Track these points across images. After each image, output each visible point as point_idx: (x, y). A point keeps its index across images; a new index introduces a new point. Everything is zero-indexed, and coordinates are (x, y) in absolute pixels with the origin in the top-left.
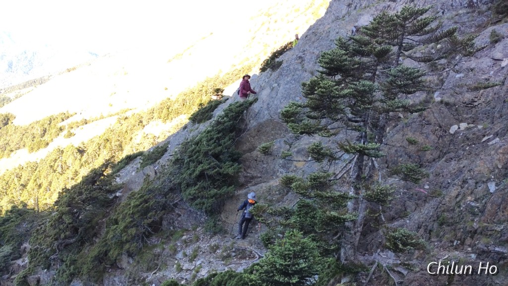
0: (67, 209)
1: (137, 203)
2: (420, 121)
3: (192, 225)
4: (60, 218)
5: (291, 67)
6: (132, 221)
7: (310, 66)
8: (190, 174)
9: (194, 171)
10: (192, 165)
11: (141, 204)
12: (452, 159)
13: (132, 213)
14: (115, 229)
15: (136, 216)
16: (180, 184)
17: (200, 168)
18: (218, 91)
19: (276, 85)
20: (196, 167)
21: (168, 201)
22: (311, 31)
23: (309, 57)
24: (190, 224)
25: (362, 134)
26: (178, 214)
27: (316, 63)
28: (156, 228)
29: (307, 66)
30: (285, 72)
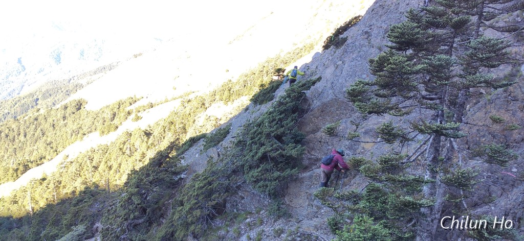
0: (136, 190)
1: (201, 185)
2: (505, 98)
3: (256, 208)
4: (130, 198)
5: (357, 43)
6: (196, 203)
7: (378, 41)
8: (253, 156)
9: (257, 153)
10: (254, 147)
11: (205, 185)
13: (197, 195)
14: (181, 210)
15: (200, 198)
16: (243, 166)
17: (262, 150)
18: (279, 71)
19: (341, 62)
20: (258, 149)
21: (231, 183)
23: (377, 32)
24: (253, 207)
25: (438, 112)
26: (241, 196)
27: (384, 37)
28: (219, 209)
29: (375, 41)
30: (350, 48)
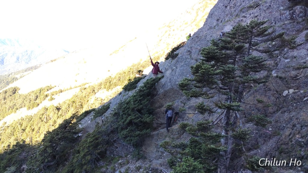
0: (49, 144)
1: (92, 140)
2: (264, 89)
3: (125, 153)
4: (45, 149)
5: (184, 57)
6: (88, 152)
7: (195, 56)
8: (124, 122)
9: (126, 120)
10: (125, 116)
11: (94, 140)
12: (285, 111)
13: (88, 147)
14: (78, 156)
15: (91, 148)
16: (117, 128)
17: (129, 118)
18: (140, 71)
19: (175, 67)
20: (127, 118)
21: (110, 139)
22: (195, 36)
23: (195, 51)
24: (123, 153)
25: (229, 97)
26: (116, 147)
27: (199, 54)
28: (103, 155)
29: (194, 56)
30: (180, 60)
